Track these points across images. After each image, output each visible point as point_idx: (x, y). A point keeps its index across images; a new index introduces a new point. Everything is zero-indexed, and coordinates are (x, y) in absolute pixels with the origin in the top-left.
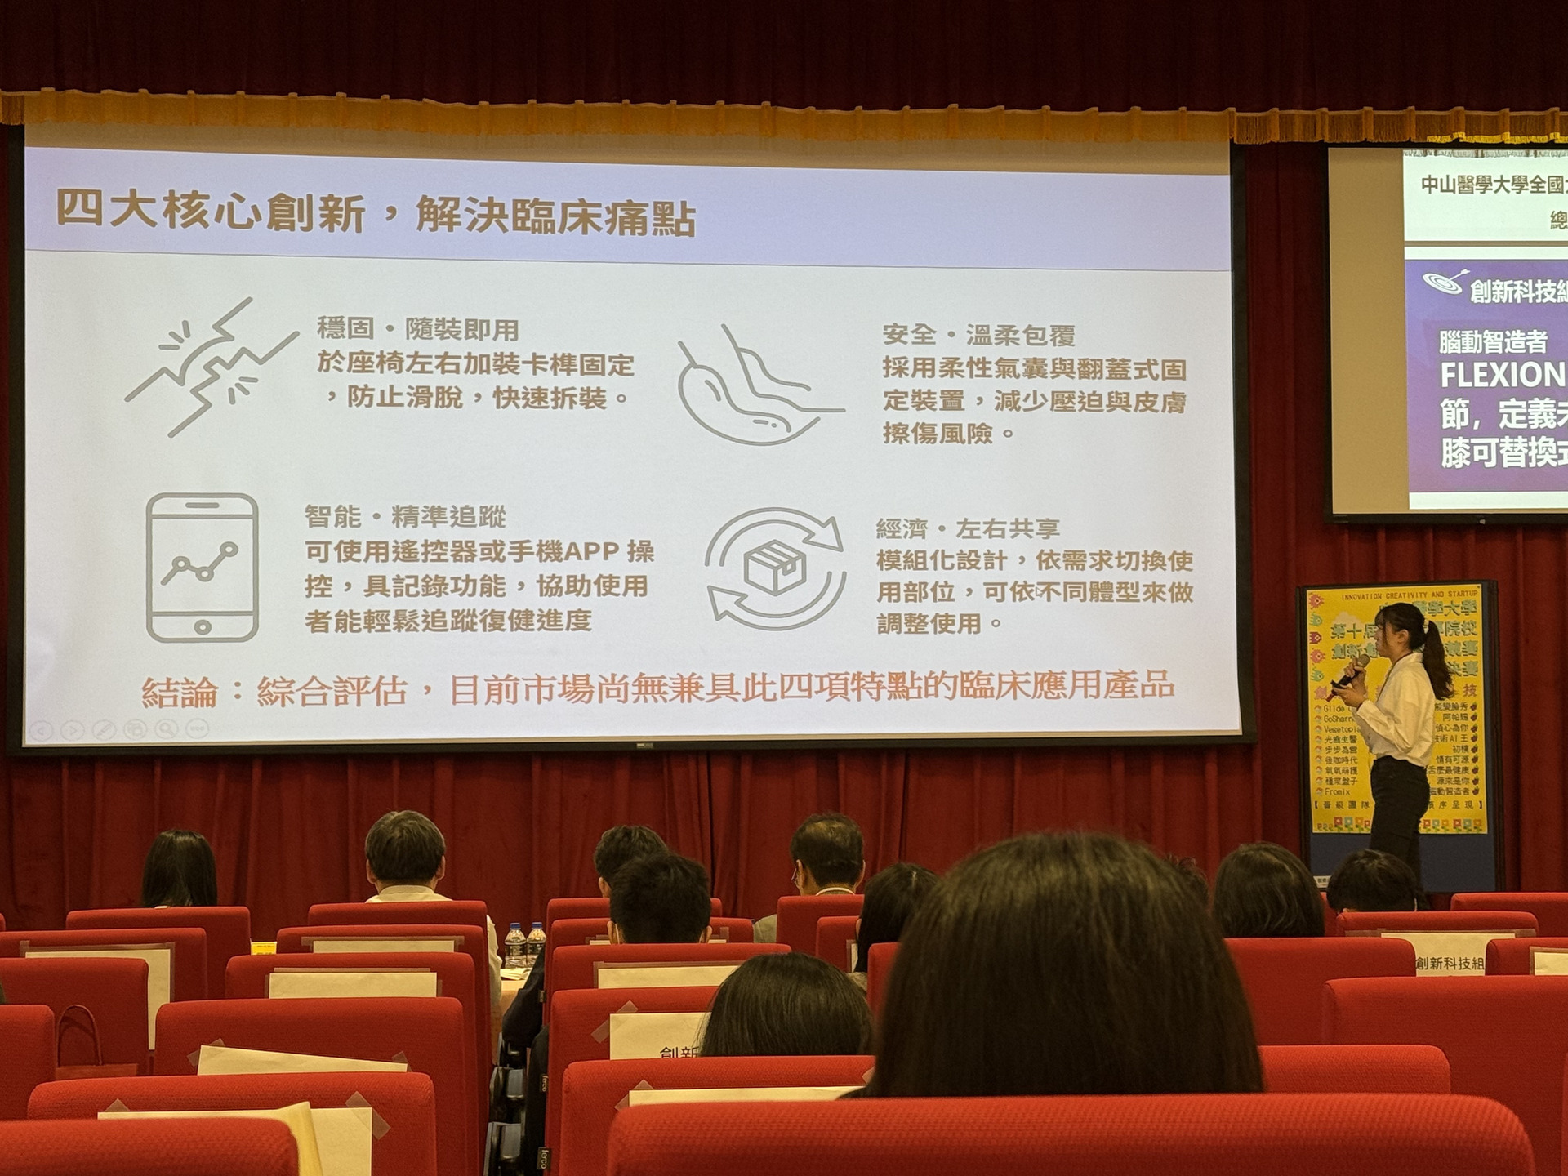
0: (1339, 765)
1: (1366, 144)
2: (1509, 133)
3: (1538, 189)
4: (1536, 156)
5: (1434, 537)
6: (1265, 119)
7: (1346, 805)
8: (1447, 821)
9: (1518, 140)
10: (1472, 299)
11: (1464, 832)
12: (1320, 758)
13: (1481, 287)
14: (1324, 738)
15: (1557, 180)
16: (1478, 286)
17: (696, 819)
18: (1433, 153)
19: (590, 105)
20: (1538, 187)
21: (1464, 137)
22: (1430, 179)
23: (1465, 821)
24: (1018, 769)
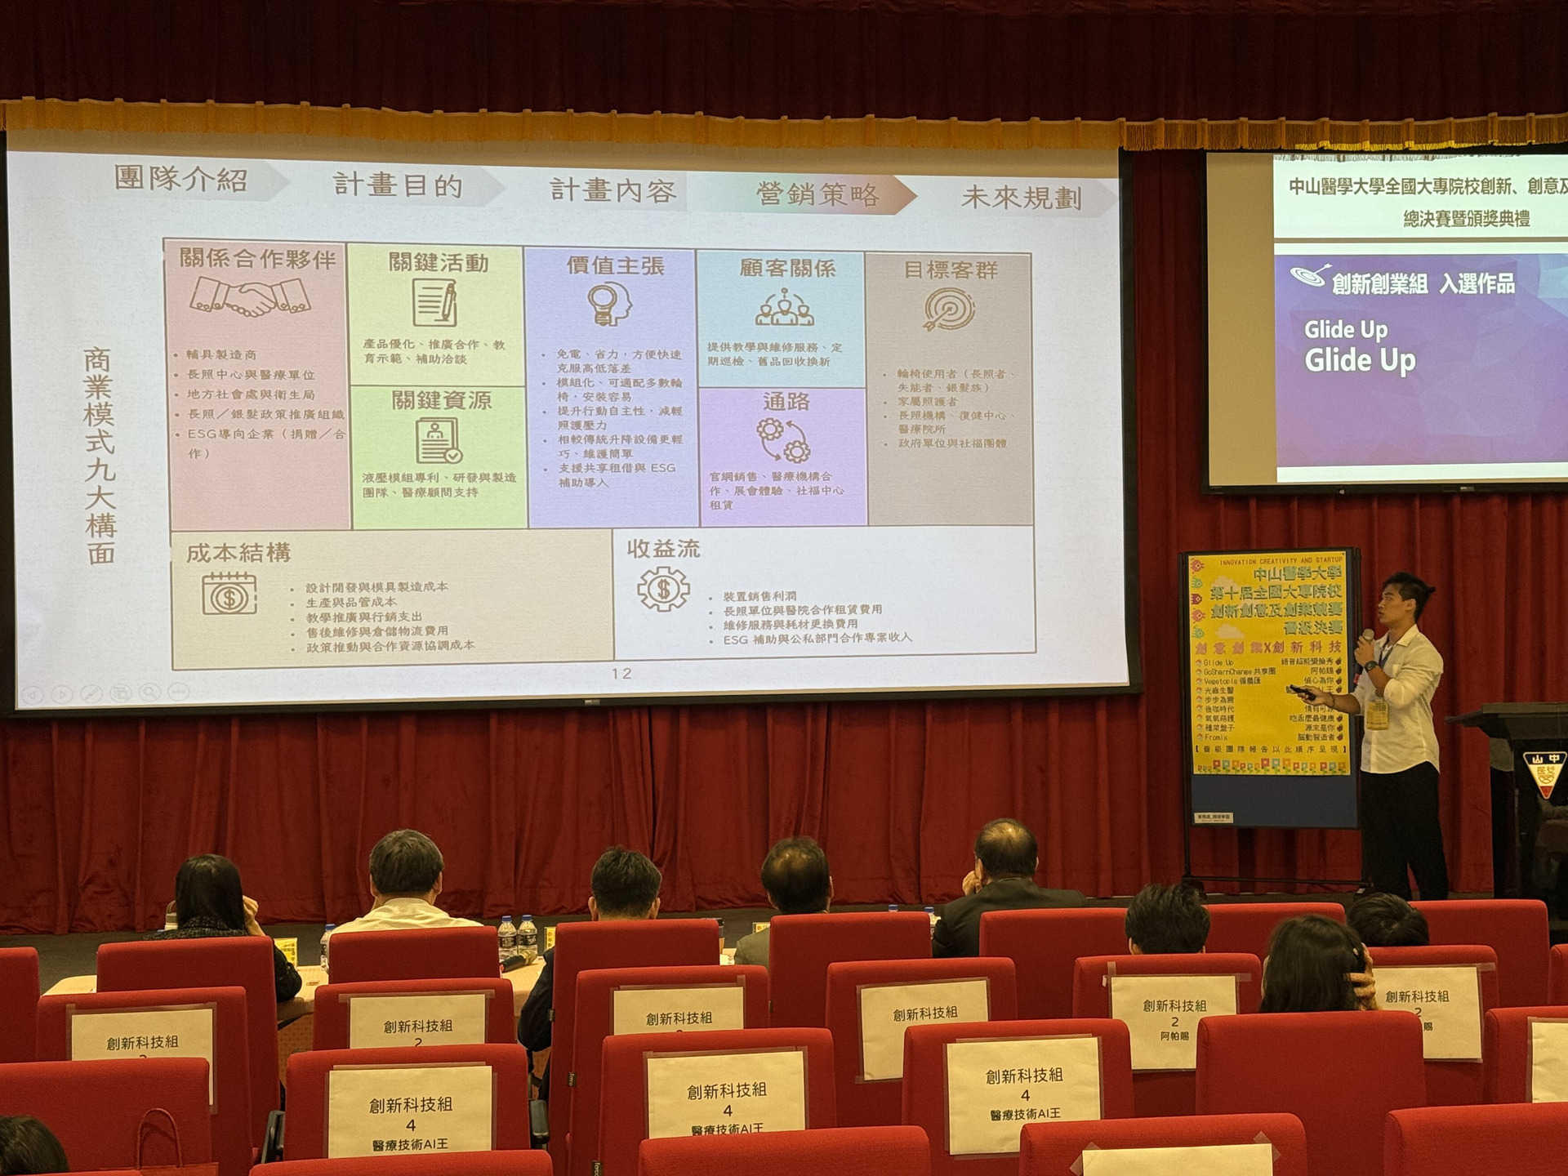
0: (1216, 714)
1: (1242, 150)
2: (1368, 142)
3: (1393, 191)
4: (1391, 160)
5: (1298, 506)
6: (1152, 126)
7: (1224, 749)
8: (1315, 764)
9: (1377, 147)
10: (1334, 291)
11: (1330, 773)
12: (1201, 707)
13: (1342, 280)
14: (1204, 691)
15: (1410, 182)
16: (1339, 279)
17: (640, 769)
18: (1300, 157)
19: (537, 114)
20: (1393, 189)
21: (1329, 145)
22: (1297, 181)
23: (1331, 764)
24: (929, 717)
